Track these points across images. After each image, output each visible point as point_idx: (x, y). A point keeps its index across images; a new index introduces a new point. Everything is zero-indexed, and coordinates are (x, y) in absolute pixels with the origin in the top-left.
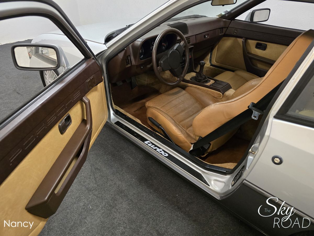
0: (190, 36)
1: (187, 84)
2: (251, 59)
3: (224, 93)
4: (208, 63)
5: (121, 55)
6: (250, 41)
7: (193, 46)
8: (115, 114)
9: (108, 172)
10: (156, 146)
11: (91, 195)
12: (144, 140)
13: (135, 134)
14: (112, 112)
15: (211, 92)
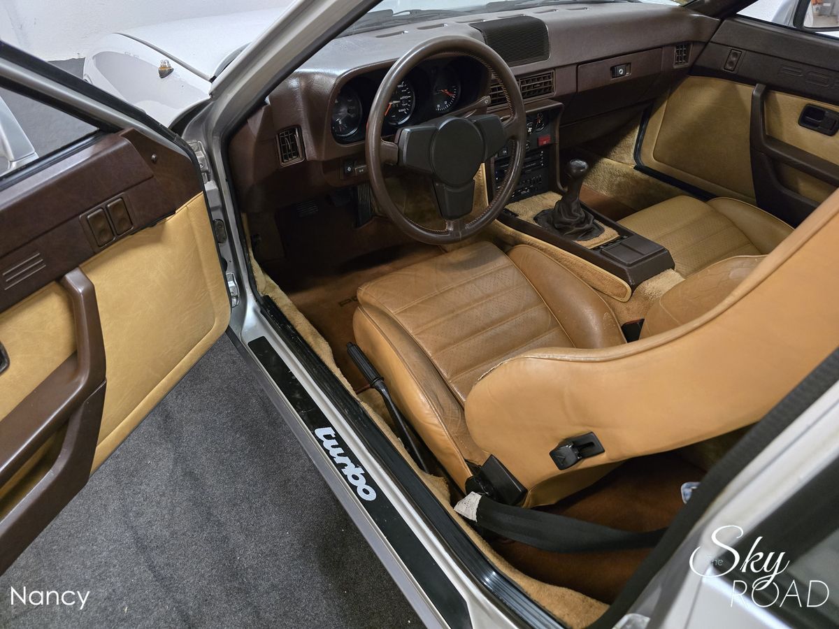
0: (554, 68)
1: (519, 235)
2: (776, 161)
3: (637, 285)
4: (627, 161)
5: (255, 124)
6: (780, 97)
7: (561, 103)
8: (259, 311)
9: (218, 493)
10: (348, 453)
11: (140, 564)
12: (316, 419)
13: (298, 396)
14: (251, 304)
15: (594, 274)
